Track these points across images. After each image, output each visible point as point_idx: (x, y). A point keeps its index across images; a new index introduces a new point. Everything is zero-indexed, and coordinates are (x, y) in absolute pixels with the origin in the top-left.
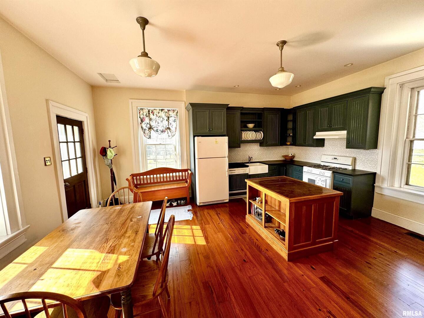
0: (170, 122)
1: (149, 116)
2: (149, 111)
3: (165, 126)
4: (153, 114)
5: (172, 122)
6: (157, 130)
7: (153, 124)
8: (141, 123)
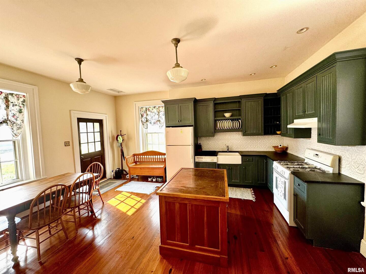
0: (160, 116)
1: (146, 112)
2: (146, 109)
3: (156, 119)
4: (149, 111)
5: (162, 116)
6: (151, 122)
7: (149, 118)
8: (141, 118)
